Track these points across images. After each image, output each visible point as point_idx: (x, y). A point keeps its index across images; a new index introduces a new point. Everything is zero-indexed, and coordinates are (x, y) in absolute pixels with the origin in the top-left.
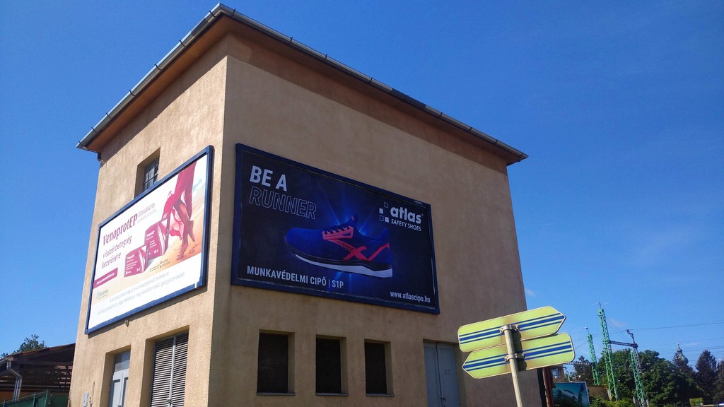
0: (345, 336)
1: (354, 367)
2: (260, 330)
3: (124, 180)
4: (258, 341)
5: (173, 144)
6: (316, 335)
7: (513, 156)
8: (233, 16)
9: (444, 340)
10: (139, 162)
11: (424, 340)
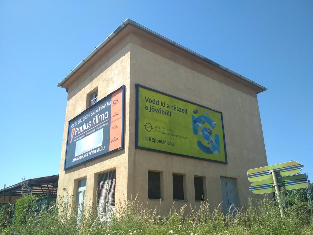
0: (185, 173)
1: (190, 188)
2: (148, 170)
3: (80, 101)
4: (148, 175)
5: (104, 84)
6: (173, 173)
7: (260, 89)
8: (134, 25)
9: (230, 176)
10: (87, 93)
11: (221, 176)
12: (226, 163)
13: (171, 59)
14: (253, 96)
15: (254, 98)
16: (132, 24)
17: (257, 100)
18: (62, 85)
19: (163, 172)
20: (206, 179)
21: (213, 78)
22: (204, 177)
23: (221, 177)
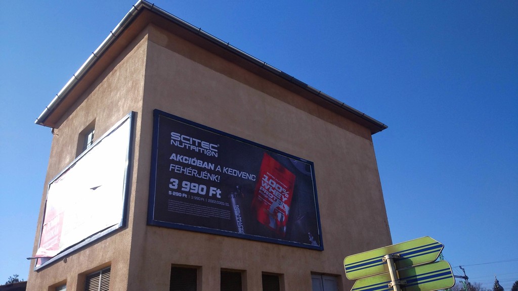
0: (245, 269)
2: (172, 264)
3: (69, 146)
4: (170, 273)
5: (105, 114)
6: (221, 268)
7: (376, 127)
8: (153, 10)
9: (329, 272)
10: (80, 132)
11: (311, 272)
12: (320, 249)
13: (222, 72)
14: (367, 139)
15: (367, 141)
16: (150, 8)
17: (372, 145)
18: (43, 121)
19: (201, 267)
20: (285, 277)
21: (297, 107)
22: (282, 275)
23: (313, 273)
